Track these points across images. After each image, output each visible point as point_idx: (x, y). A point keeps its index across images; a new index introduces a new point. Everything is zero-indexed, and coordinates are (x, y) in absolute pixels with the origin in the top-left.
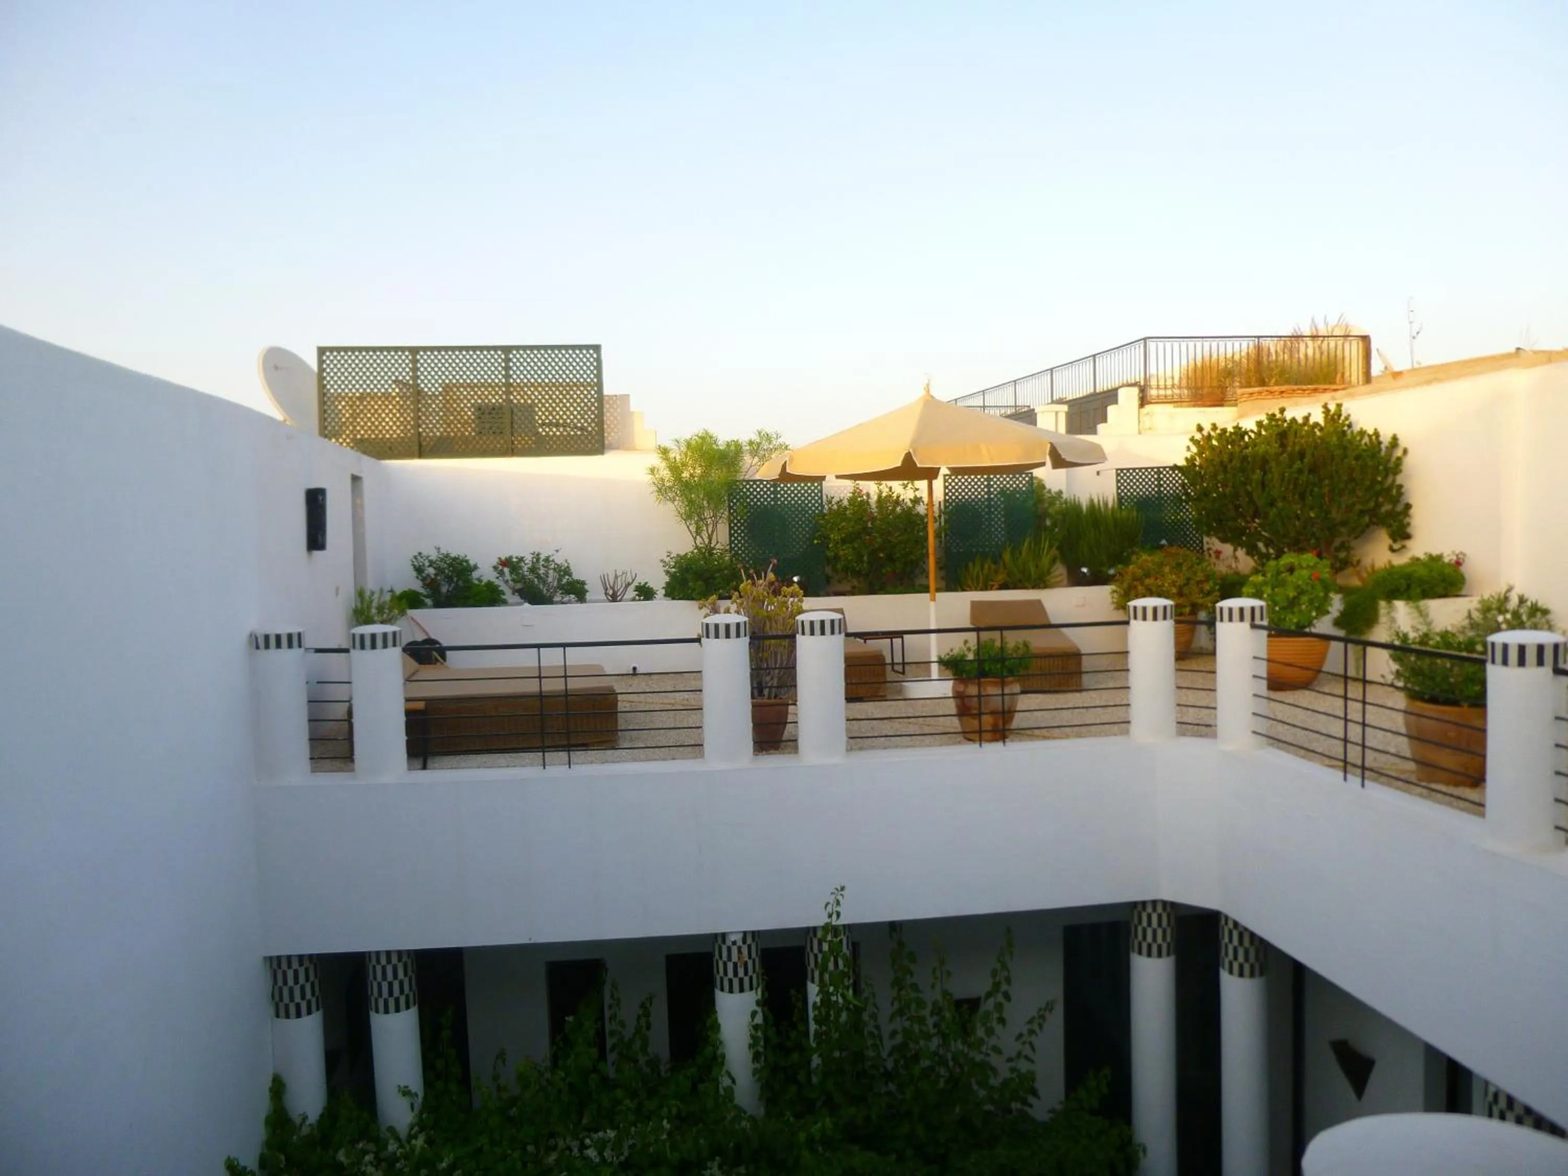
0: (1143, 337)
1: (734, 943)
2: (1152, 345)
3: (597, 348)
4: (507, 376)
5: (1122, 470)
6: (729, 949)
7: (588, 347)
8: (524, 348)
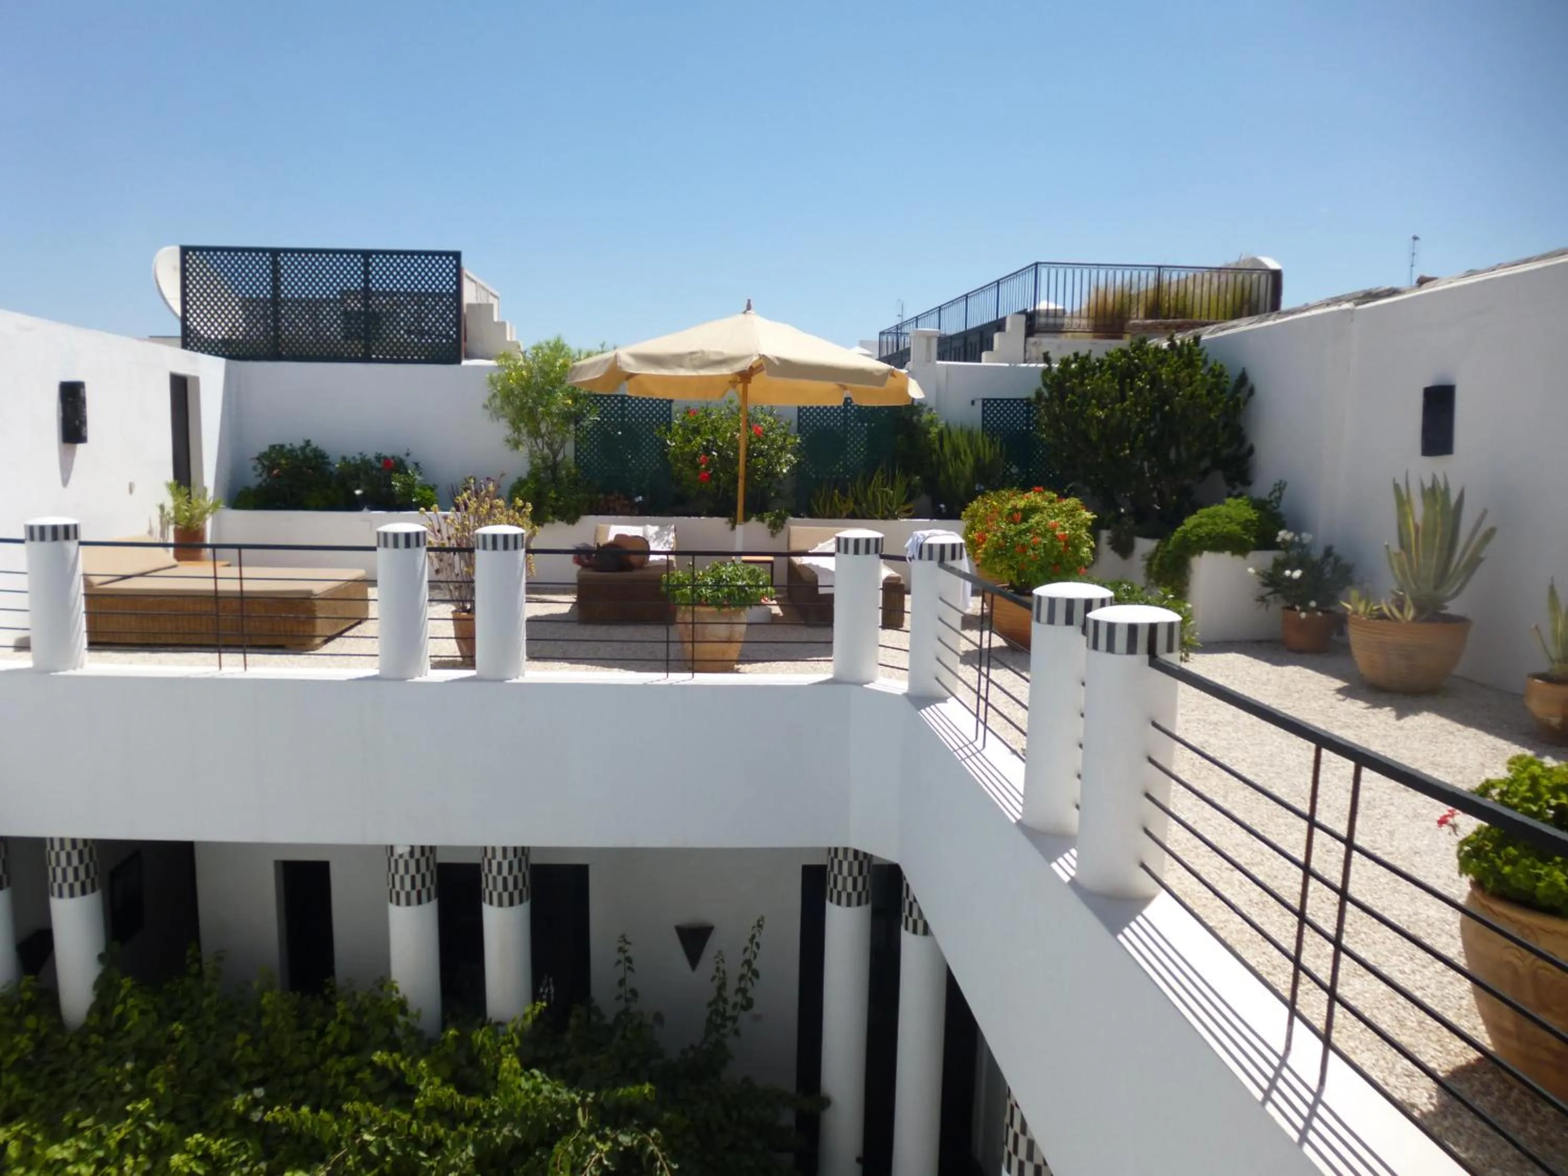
0: (1033, 262)
1: (401, 856)
2: (1043, 272)
3: (457, 255)
4: (366, 281)
5: (989, 400)
6: (396, 861)
7: (447, 254)
8: (385, 253)
